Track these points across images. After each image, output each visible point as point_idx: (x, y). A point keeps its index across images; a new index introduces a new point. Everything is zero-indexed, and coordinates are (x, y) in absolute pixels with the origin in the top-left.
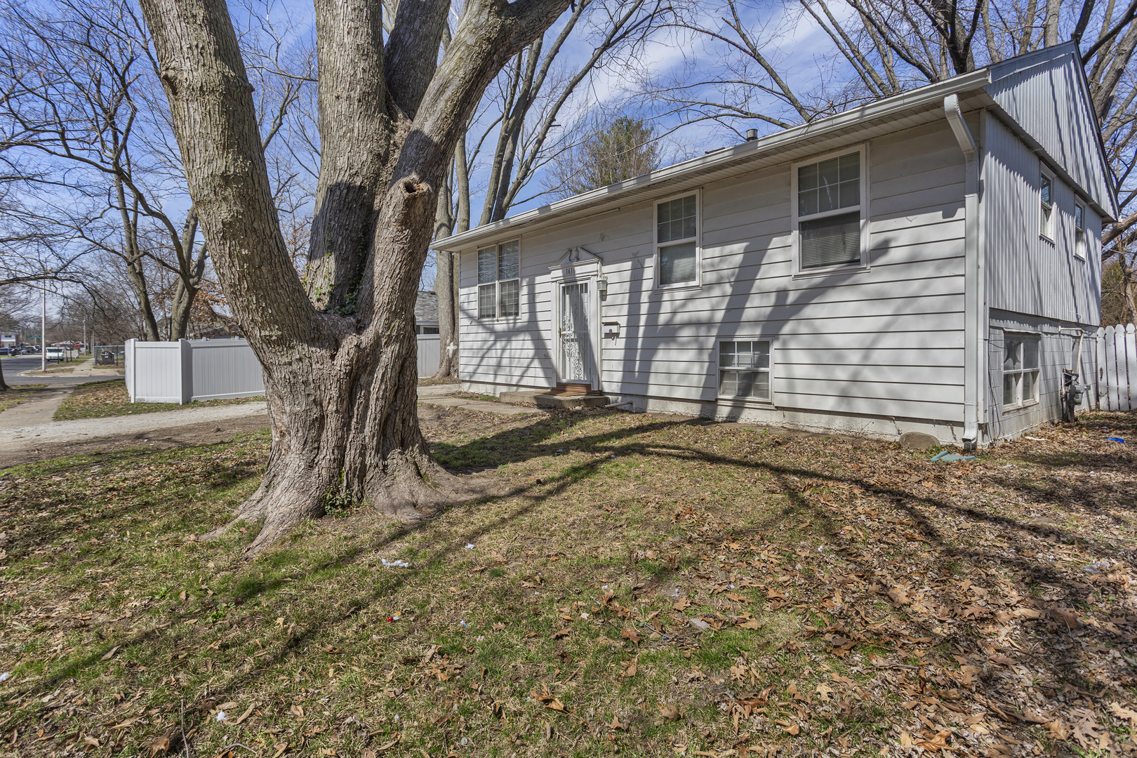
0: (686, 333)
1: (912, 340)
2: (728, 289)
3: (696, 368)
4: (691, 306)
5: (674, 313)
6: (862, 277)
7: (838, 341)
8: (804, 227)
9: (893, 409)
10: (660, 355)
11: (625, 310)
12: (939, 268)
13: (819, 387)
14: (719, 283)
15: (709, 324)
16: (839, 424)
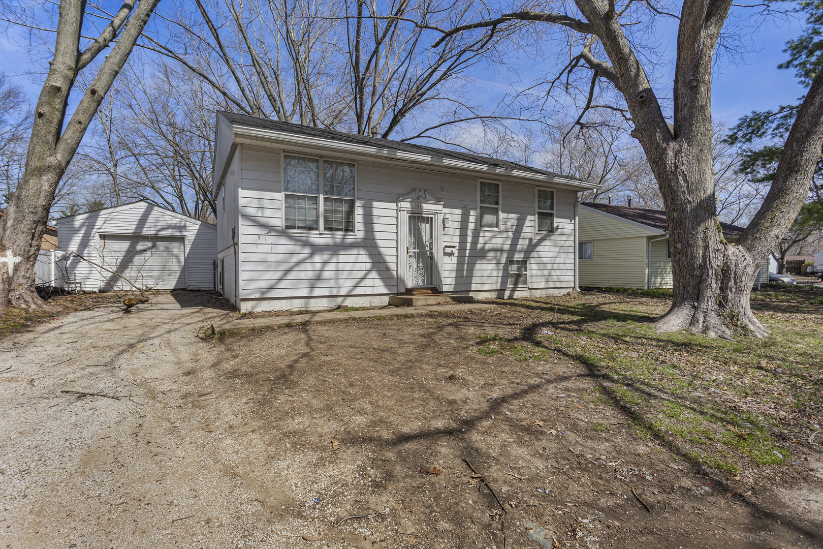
0: (491, 254)
1: (562, 261)
2: (511, 234)
3: (495, 273)
4: (494, 241)
5: (485, 243)
6: (553, 238)
7: (545, 260)
8: (539, 214)
9: (558, 285)
10: (478, 267)
11: (457, 239)
12: (568, 237)
13: (539, 279)
14: (507, 231)
15: (502, 250)
16: (544, 292)
